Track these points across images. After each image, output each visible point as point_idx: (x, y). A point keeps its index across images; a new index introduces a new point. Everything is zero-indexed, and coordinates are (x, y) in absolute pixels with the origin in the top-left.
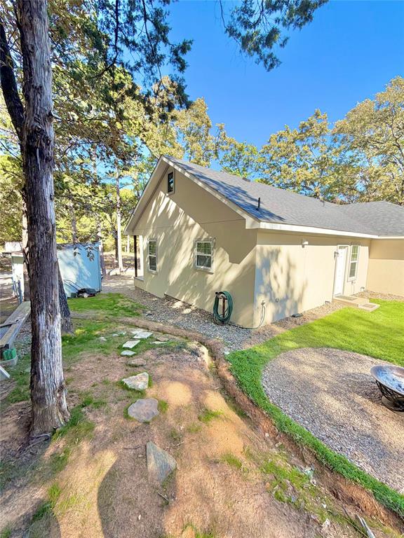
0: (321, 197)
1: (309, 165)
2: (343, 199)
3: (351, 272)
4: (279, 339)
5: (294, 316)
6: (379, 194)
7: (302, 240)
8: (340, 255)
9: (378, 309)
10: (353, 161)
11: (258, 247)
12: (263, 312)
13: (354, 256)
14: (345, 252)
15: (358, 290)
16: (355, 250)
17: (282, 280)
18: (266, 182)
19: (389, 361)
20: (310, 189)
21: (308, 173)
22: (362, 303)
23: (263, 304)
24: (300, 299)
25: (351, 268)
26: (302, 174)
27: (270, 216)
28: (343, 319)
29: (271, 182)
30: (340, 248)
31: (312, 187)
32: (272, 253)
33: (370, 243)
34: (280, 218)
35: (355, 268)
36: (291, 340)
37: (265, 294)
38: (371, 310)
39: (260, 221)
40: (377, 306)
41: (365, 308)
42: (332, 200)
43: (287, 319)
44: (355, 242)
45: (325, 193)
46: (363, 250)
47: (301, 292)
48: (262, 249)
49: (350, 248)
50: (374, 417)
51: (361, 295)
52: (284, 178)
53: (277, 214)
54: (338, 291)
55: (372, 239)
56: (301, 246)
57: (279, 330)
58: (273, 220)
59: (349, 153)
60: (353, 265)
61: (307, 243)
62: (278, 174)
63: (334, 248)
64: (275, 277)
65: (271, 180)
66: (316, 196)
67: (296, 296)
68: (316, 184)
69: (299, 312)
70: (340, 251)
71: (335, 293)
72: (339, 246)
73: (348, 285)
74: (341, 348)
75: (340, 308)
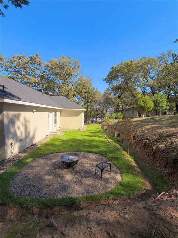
0: (43, 91)
1: (36, 77)
2: (52, 94)
3: (55, 122)
4: (23, 160)
5: (31, 146)
6: (63, 94)
7: (32, 109)
8: (50, 116)
9: (64, 134)
10: (53, 80)
11: (5, 112)
12: (12, 148)
13: (56, 116)
14: (52, 115)
15: (58, 129)
16: (56, 114)
17: (22, 129)
18: (13, 78)
19: (67, 152)
20: (38, 87)
21: (36, 79)
22: (59, 133)
23: (12, 144)
24: (34, 137)
25: (55, 121)
26: (33, 80)
27: (11, 96)
28: (53, 142)
29: (17, 79)
30: (50, 113)
31: (38, 86)
32: (15, 116)
33: (60, 111)
34: (18, 98)
35: (56, 120)
36: (29, 158)
37: (13, 138)
38: (62, 135)
39: (4, 98)
40: (64, 133)
41: (60, 135)
42: (47, 94)
43: (28, 148)
44: (55, 111)
45: (44, 90)
46: (58, 114)
47: (34, 133)
48: (7, 114)
49: (54, 113)
50: (62, 175)
51: (59, 131)
52: (24, 78)
53: (17, 96)
54: (51, 130)
55: (61, 110)
56: (32, 112)
57: (23, 155)
58: (14, 99)
59: (52, 76)
60: (55, 120)
61: (35, 111)
62: (20, 76)
63: (47, 113)
64: (19, 128)
65: (17, 78)
66: (40, 91)
67: (31, 135)
68: (40, 85)
69: (34, 143)
70: (50, 114)
71: (50, 131)
72: (49, 112)
73: (54, 127)
74: (52, 153)
75: (52, 137)
